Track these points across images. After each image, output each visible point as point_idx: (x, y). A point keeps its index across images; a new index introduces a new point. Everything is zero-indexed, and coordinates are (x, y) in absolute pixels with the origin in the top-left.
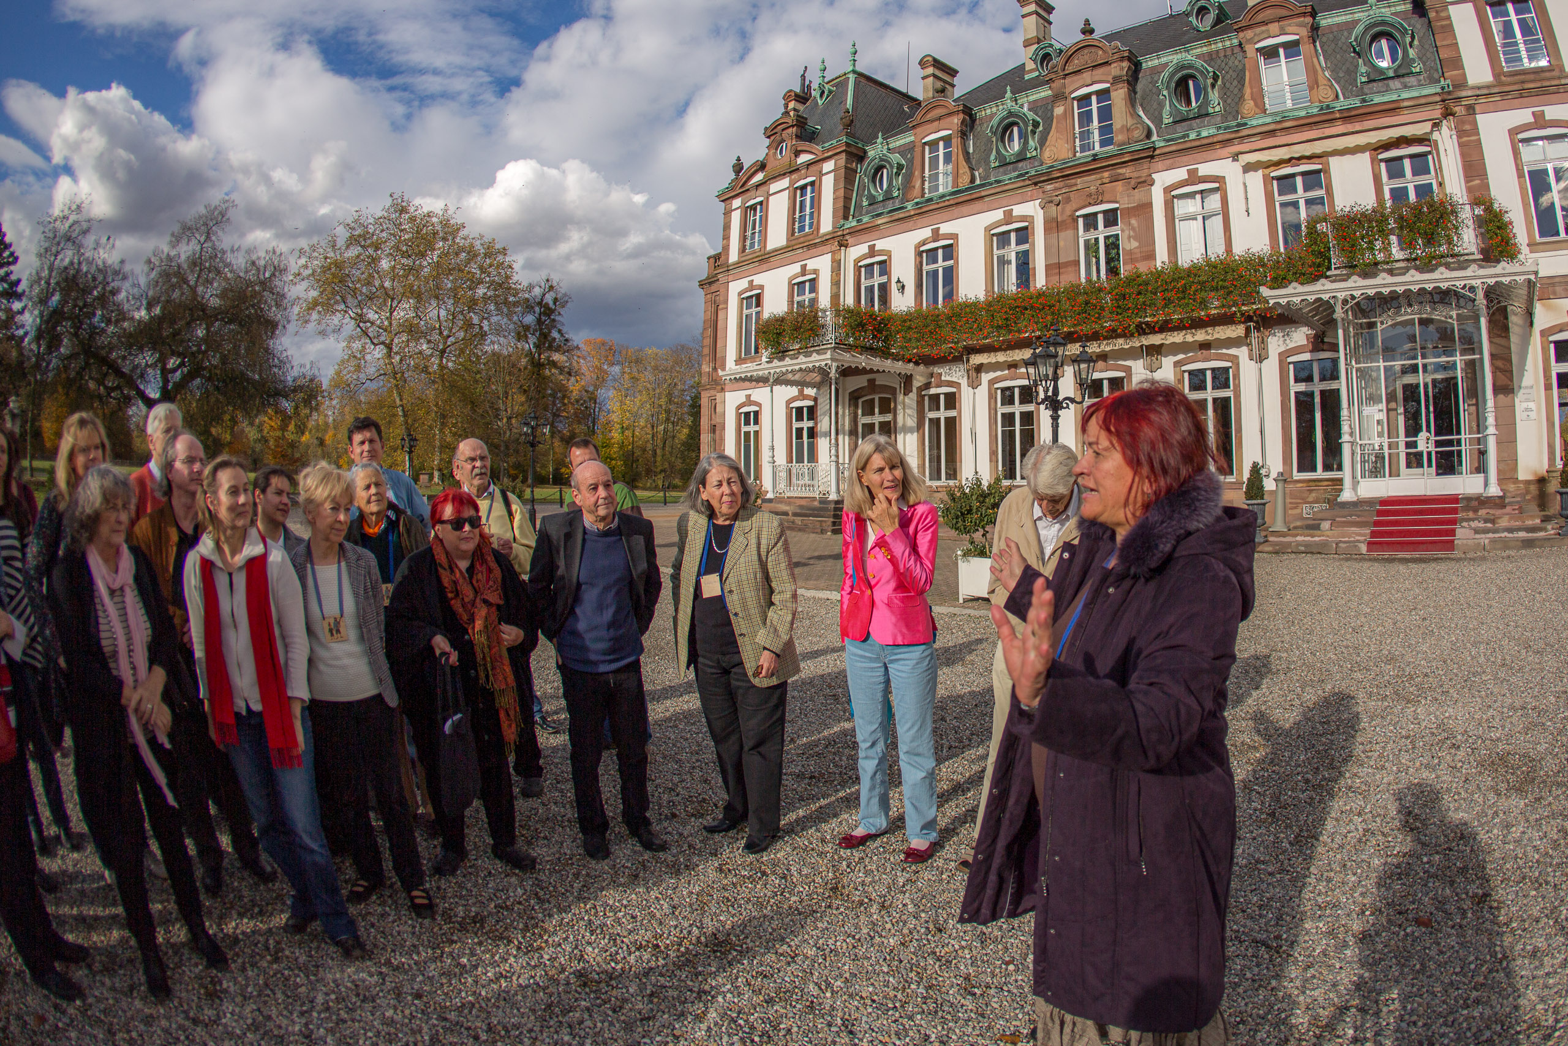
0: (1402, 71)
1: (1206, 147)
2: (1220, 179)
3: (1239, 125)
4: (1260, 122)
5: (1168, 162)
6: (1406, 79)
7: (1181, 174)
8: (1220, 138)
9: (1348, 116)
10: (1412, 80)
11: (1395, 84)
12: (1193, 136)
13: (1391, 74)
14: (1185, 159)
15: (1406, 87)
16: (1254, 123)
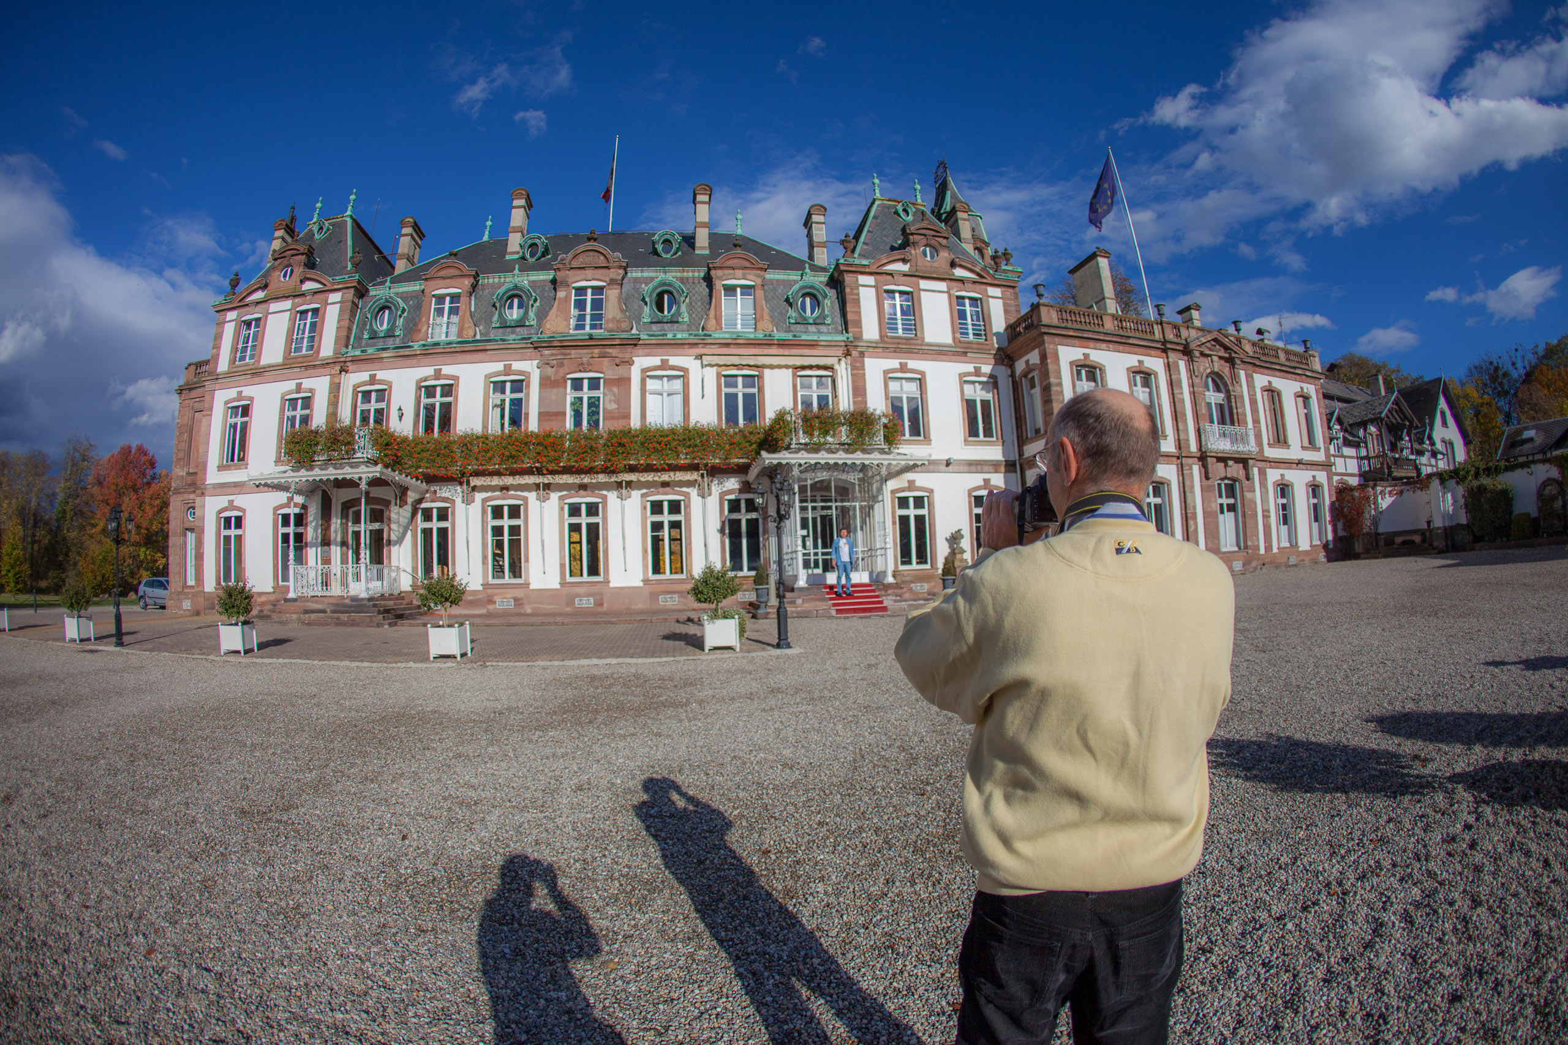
0: (818, 321)
1: (678, 345)
2: (685, 370)
3: (705, 335)
4: (721, 336)
5: (647, 351)
6: (820, 327)
7: (656, 361)
8: (690, 341)
9: (782, 344)
10: (823, 328)
11: (812, 328)
12: (670, 336)
13: (811, 321)
14: (660, 351)
15: (819, 332)
16: (717, 336)
